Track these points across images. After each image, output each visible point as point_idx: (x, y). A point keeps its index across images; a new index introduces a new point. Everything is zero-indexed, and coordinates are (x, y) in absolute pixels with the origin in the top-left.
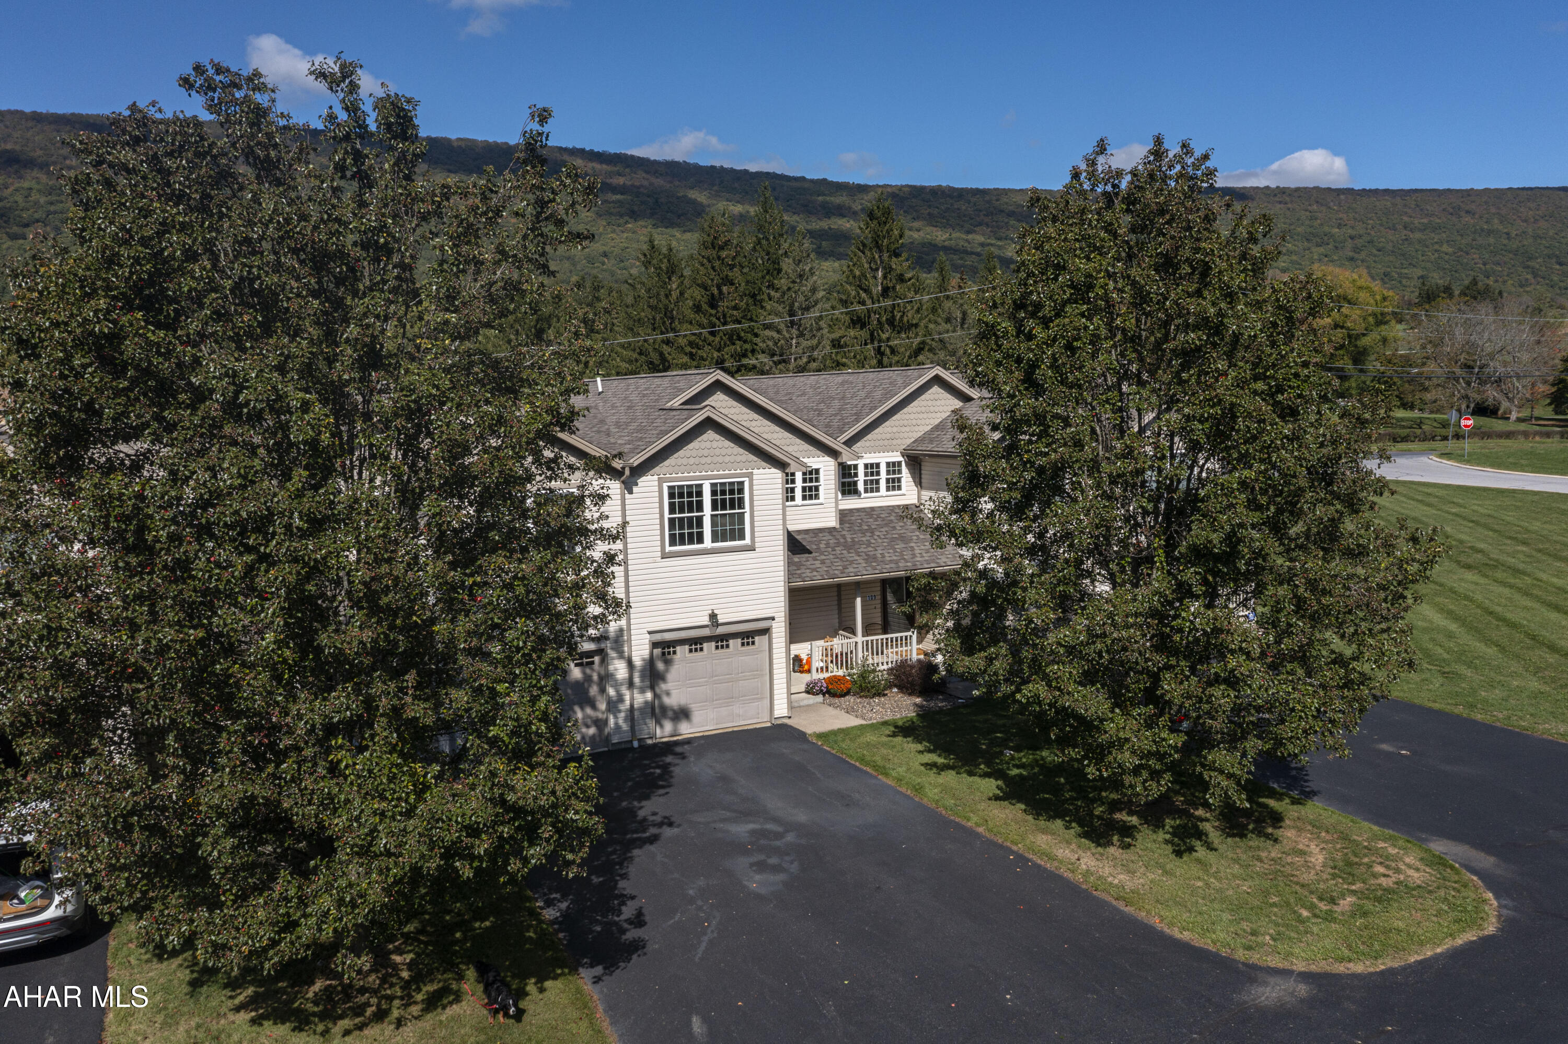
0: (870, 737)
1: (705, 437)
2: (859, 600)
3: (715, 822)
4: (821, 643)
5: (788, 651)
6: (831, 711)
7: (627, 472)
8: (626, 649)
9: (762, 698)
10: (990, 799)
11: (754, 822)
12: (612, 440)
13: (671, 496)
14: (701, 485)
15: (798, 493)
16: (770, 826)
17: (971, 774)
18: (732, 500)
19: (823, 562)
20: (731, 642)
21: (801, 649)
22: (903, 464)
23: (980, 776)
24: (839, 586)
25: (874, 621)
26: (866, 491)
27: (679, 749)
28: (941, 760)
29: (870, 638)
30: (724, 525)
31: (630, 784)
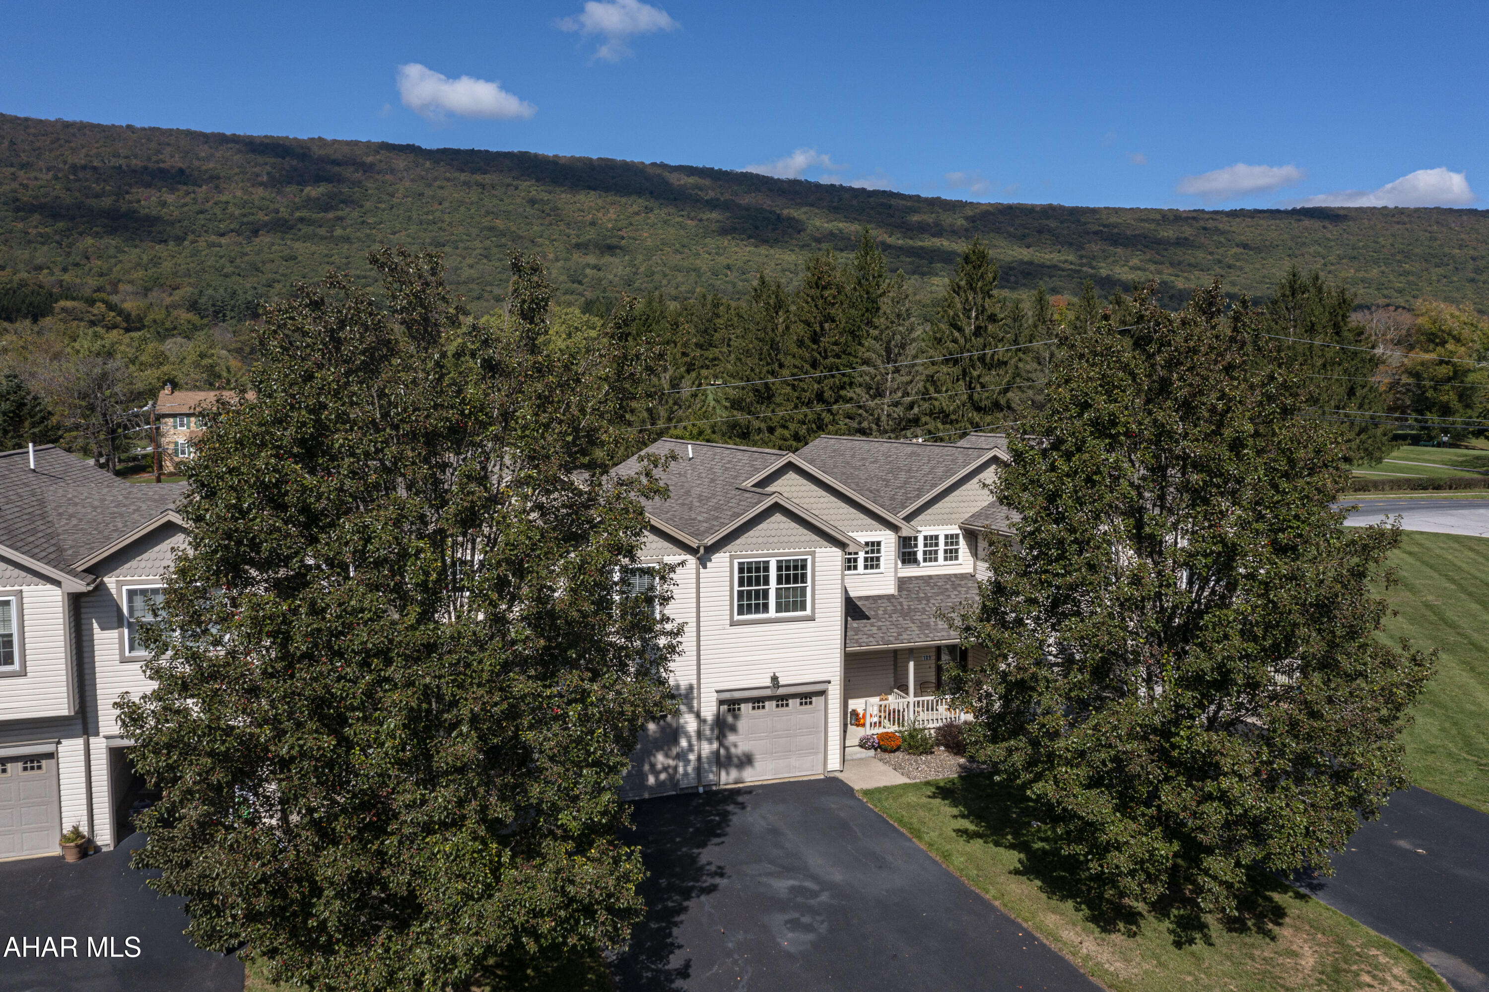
0: (912, 798)
1: (773, 519)
2: (911, 664)
3: (760, 875)
4: (875, 700)
5: (845, 705)
6: (880, 766)
7: (702, 550)
8: (695, 705)
9: (816, 753)
10: (1010, 873)
11: (795, 879)
12: (693, 516)
13: (741, 570)
14: (768, 562)
15: (861, 563)
16: (809, 884)
17: (997, 844)
18: (796, 576)
19: (879, 628)
20: (790, 701)
21: (856, 704)
22: (961, 536)
23: (1006, 847)
24: (895, 652)
25: (927, 679)
26: (925, 560)
27: (740, 799)
28: (972, 827)
29: (920, 699)
30: (787, 597)
31: (691, 830)
